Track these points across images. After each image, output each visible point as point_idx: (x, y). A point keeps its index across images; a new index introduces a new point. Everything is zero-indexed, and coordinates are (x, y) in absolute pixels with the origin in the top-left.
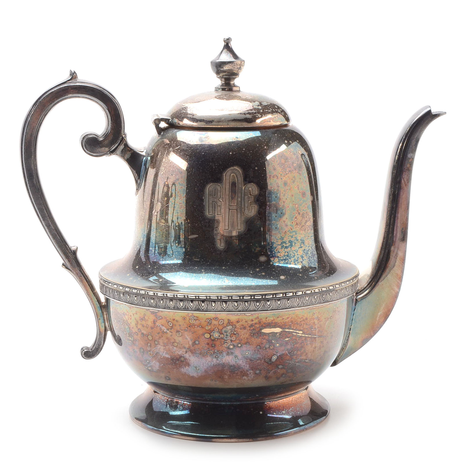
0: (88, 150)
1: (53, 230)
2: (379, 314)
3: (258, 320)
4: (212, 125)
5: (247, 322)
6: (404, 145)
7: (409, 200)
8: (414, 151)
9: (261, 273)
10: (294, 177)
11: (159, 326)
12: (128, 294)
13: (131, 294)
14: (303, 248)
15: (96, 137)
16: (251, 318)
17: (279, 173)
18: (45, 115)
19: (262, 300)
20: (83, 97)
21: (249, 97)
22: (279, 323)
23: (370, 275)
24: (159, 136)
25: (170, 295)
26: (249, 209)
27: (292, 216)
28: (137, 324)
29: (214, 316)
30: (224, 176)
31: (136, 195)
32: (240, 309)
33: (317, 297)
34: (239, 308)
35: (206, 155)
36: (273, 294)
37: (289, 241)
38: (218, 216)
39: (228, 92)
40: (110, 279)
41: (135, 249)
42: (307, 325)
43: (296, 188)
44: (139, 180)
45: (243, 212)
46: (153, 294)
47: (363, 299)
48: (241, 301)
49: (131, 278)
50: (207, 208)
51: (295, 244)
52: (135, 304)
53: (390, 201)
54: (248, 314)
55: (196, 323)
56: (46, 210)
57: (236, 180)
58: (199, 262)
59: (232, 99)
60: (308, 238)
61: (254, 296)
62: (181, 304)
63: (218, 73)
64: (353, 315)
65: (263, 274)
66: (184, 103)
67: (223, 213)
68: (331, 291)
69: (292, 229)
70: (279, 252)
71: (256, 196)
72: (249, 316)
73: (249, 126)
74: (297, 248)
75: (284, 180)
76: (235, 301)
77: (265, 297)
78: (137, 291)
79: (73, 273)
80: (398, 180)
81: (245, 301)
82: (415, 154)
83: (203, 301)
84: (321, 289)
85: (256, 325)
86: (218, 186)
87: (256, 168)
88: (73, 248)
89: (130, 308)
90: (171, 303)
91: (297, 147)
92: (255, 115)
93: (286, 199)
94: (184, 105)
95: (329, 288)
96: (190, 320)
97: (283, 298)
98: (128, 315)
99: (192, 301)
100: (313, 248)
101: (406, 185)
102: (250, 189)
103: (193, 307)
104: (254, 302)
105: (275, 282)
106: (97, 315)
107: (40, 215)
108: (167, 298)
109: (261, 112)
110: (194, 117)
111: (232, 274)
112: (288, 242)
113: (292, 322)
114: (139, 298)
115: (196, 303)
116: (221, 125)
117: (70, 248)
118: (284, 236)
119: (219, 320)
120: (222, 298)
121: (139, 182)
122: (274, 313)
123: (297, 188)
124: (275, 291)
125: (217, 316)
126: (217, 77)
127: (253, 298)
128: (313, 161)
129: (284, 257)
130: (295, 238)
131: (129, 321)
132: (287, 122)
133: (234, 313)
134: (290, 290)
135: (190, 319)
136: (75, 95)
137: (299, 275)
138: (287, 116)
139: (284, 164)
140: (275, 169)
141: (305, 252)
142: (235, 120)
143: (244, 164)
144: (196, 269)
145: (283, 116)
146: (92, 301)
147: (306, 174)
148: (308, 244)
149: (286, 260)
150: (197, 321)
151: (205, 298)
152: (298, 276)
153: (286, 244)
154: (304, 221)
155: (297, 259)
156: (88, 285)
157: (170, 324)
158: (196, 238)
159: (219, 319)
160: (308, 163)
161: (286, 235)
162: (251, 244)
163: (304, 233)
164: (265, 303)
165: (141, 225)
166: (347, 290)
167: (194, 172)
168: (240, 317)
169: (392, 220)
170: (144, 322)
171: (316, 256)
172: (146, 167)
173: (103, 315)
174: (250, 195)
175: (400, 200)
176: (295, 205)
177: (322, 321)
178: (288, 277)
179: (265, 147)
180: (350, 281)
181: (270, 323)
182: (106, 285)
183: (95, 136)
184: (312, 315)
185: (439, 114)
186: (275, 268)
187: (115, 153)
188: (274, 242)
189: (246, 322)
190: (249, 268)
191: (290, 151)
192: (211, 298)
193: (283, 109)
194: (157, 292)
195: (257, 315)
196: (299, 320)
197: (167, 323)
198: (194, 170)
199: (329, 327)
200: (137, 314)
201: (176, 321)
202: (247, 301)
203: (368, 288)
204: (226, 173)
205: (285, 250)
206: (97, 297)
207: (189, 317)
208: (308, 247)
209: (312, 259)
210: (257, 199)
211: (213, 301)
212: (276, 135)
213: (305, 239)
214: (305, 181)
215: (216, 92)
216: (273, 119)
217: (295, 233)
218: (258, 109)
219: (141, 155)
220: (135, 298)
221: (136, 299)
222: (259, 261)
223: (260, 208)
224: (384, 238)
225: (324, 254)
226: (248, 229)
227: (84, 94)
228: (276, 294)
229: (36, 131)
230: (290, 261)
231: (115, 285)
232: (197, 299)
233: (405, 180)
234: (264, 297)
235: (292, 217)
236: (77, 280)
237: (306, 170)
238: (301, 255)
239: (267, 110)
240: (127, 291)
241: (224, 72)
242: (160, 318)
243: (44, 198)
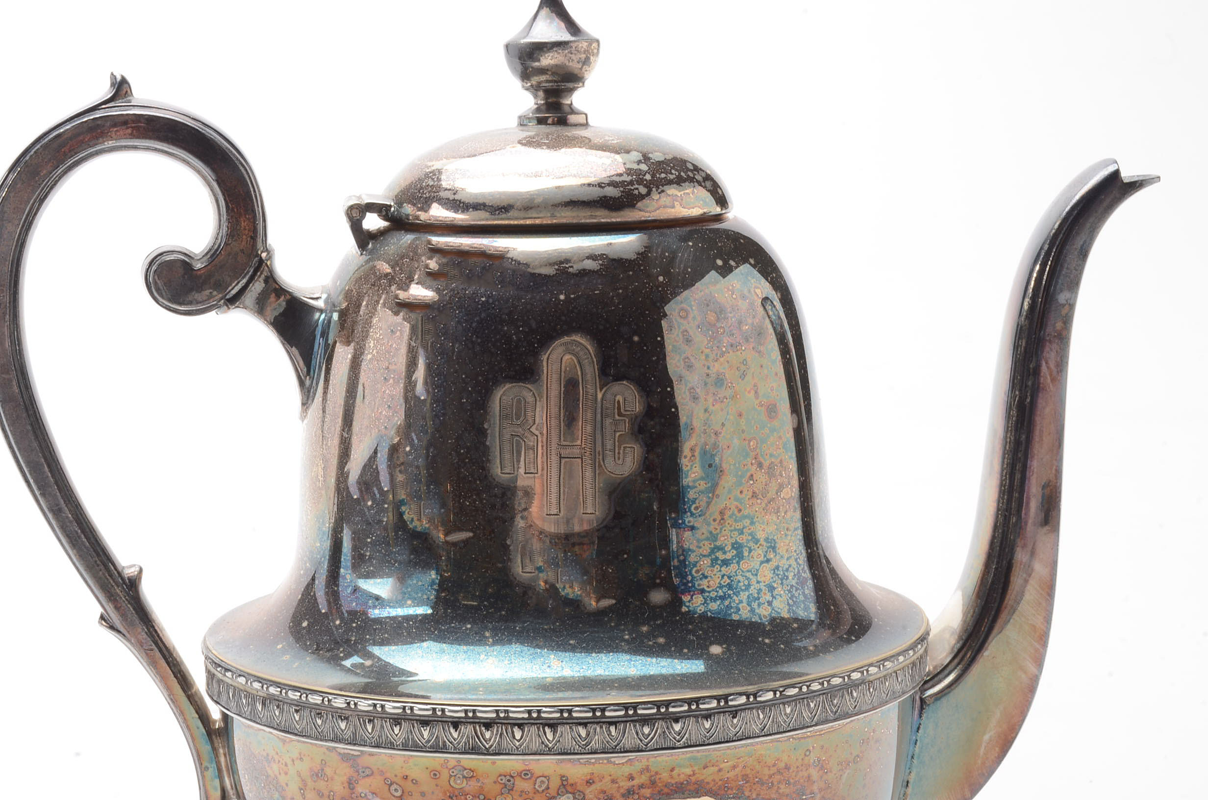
0: (163, 297)
1: (71, 522)
2: (986, 737)
3: (648, 775)
4: (509, 219)
5: (616, 783)
6: (1047, 269)
7: (1064, 420)
8: (1074, 285)
9: (655, 637)
10: (744, 362)
11: (366, 795)
12: (277, 703)
13: (284, 703)
14: (774, 564)
15: (186, 259)
16: (628, 770)
17: (702, 352)
18: (42, 200)
19: (659, 719)
20: (147, 149)
21: (613, 140)
22: (708, 783)
23: (958, 631)
24: (362, 254)
25: (392, 707)
26: (617, 454)
27: (740, 473)
28: (303, 787)
29: (519, 767)
30: (545, 363)
31: (303, 421)
32: (594, 744)
33: (815, 705)
34: (593, 742)
35: (492, 303)
36: (689, 702)
37: (733, 545)
38: (527, 477)
39: (553, 129)
40: (229, 659)
41: (302, 572)
42: (789, 784)
43: (749, 392)
44: (308, 377)
45: (600, 466)
46: (344, 705)
47: (940, 698)
48: (597, 723)
49: (287, 657)
50: (498, 453)
51: (750, 552)
52: (296, 732)
53: (1010, 425)
54: (619, 759)
55: (468, 789)
56: (49, 466)
57: (579, 373)
58: (477, 609)
59: (565, 145)
60: (786, 535)
61: (635, 706)
62: (426, 734)
63: (525, 75)
64: (916, 744)
65: (661, 640)
66: (431, 160)
67: (543, 470)
68: (856, 685)
69: (740, 511)
70: (706, 577)
71: (636, 417)
72: (623, 764)
73: (614, 220)
74: (755, 564)
75: (715, 371)
76: (580, 724)
77: (667, 708)
78: (300, 696)
79: (129, 640)
80: (1031, 366)
81: (611, 723)
82: (1077, 293)
83: (488, 725)
84: (828, 682)
85: (643, 791)
86: (525, 391)
87: (636, 339)
88: (129, 572)
89: (284, 742)
90: (397, 730)
91: (749, 278)
92: (630, 187)
93: (723, 425)
94: (430, 164)
95: (849, 676)
96: (452, 779)
97: (720, 711)
98: (279, 761)
99: (456, 724)
100: (801, 562)
101: (1053, 380)
102: (619, 398)
103: (459, 743)
104: (635, 726)
105: (696, 666)
106: (198, 758)
107: (31, 481)
108: (384, 716)
109: (646, 180)
110: (457, 197)
111: (571, 642)
112: (730, 548)
113: (745, 777)
114: (305, 715)
115: (467, 730)
116: (535, 218)
117: (119, 573)
118: (718, 531)
119: (534, 779)
120: (543, 715)
121: (308, 382)
122: (695, 754)
123: (753, 392)
124: (696, 692)
125: (531, 767)
126: (523, 87)
127: (631, 712)
128: (797, 317)
129: (720, 591)
130: (750, 534)
131: (282, 779)
132: (722, 210)
133: (579, 759)
134: (737, 686)
135: (451, 776)
136: (124, 143)
137: (763, 640)
138: (720, 192)
139: (715, 325)
140: (688, 341)
141: (778, 575)
142: (573, 203)
143: (601, 327)
144: (467, 629)
145: (708, 191)
146: (185, 719)
147: (776, 355)
148: (787, 550)
149: (726, 599)
150: (473, 783)
151: (494, 715)
152: (759, 643)
153: (725, 553)
154: (773, 486)
155: (756, 595)
156: (173, 673)
157: (396, 790)
158: (466, 542)
159: (536, 775)
160: (782, 322)
161: (725, 526)
162: (625, 556)
163: (775, 519)
164: (668, 728)
165: (315, 503)
166: (899, 680)
167: (459, 352)
168: (597, 769)
169: (1018, 476)
170: (321, 785)
171: (810, 584)
172: (327, 340)
173: (217, 756)
174: (619, 415)
175: (1038, 419)
176: (750, 441)
177: (831, 772)
178: (733, 648)
179: (661, 279)
180: (909, 654)
181: (682, 784)
182: (220, 676)
183: (183, 258)
184: (803, 756)
185: (1142, 181)
186: (695, 622)
187: (240, 304)
188: (691, 548)
189: (613, 781)
190: (621, 625)
191: (731, 288)
192: (511, 715)
193: (708, 172)
194: (356, 700)
195: (645, 763)
196: (766, 771)
197: (387, 787)
198: (457, 346)
199: (850, 785)
200: (301, 759)
201: (413, 780)
202: (615, 723)
203: (955, 668)
204: (549, 352)
205: (723, 569)
206: (199, 708)
207: (450, 769)
208: (788, 559)
209: (799, 594)
210: (639, 426)
211: (515, 724)
212: (691, 244)
213: (779, 536)
214: (776, 374)
215: (522, 128)
216: (682, 200)
217: (749, 522)
218: (639, 173)
219: (312, 309)
220: (295, 715)
221: (297, 719)
222: (648, 604)
223: (648, 452)
224: (995, 528)
225: (832, 575)
226: (616, 512)
227: (150, 138)
228: (697, 700)
229: (16, 246)
230: (737, 602)
231: (240, 676)
232: (470, 718)
233: (1052, 365)
234: (663, 710)
235: (741, 477)
236: (142, 660)
237: (776, 343)
238: (767, 583)
239: (663, 175)
240: (274, 695)
241: (542, 71)
242: (368, 772)
243: (42, 433)
